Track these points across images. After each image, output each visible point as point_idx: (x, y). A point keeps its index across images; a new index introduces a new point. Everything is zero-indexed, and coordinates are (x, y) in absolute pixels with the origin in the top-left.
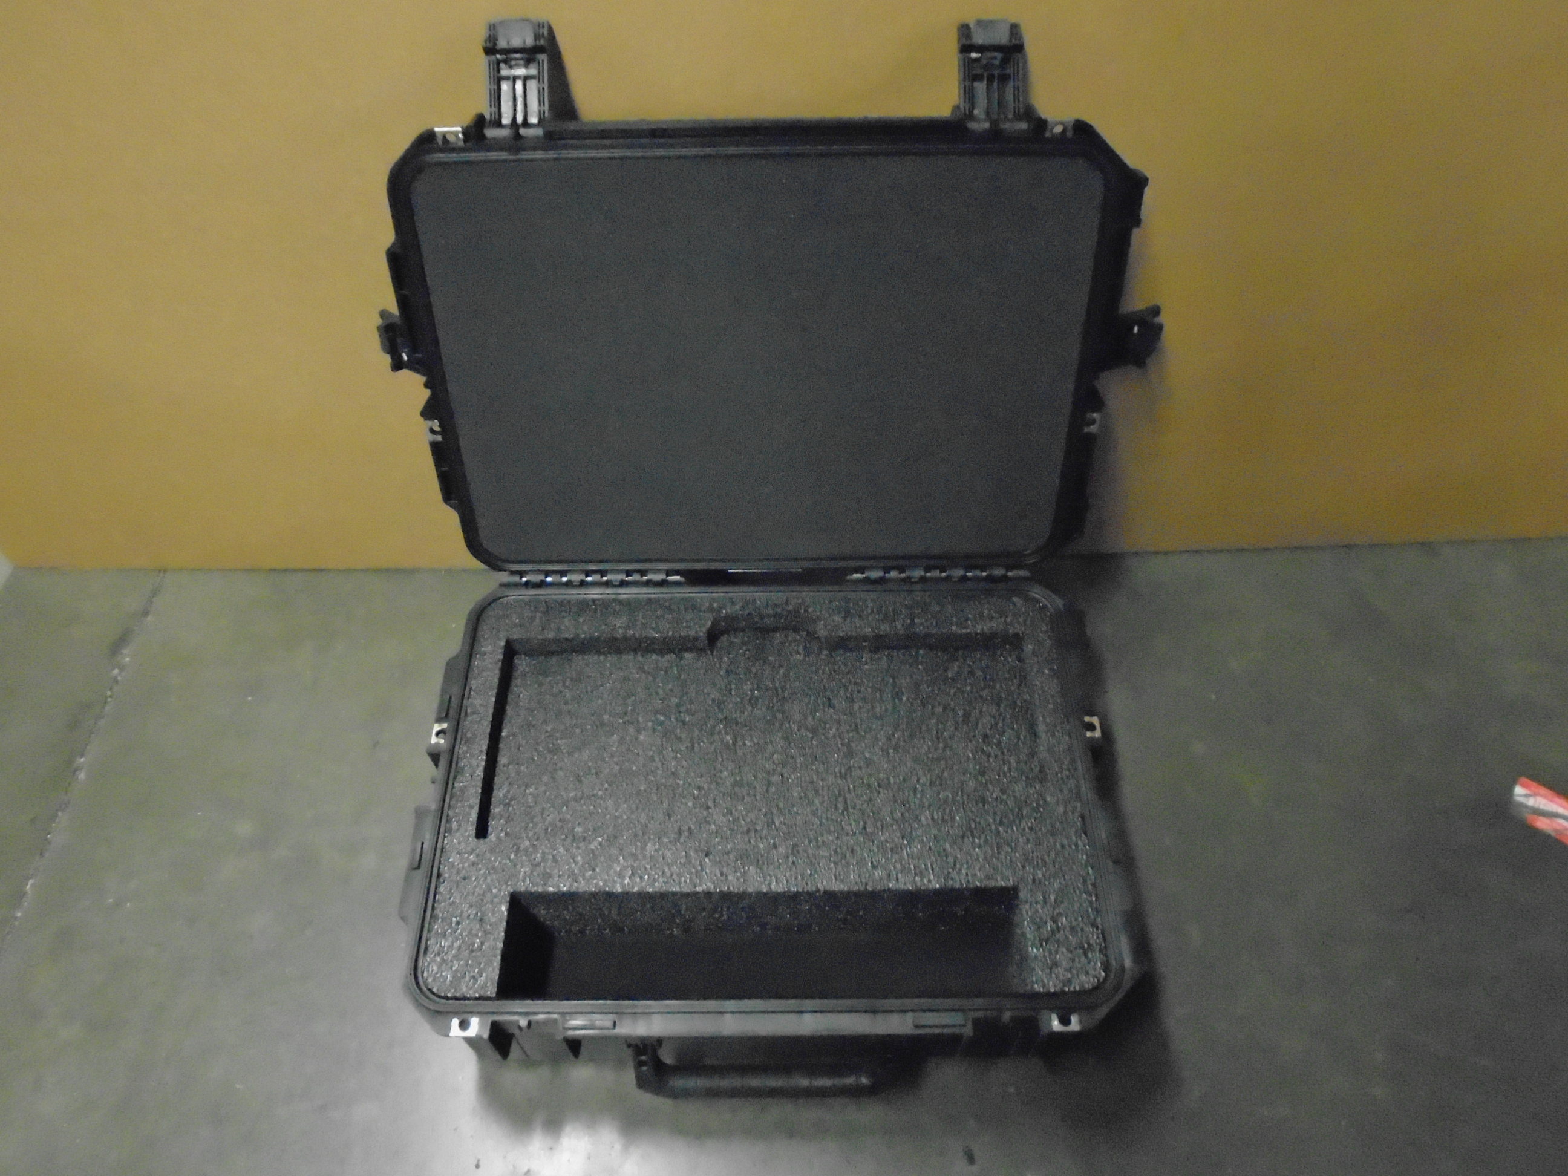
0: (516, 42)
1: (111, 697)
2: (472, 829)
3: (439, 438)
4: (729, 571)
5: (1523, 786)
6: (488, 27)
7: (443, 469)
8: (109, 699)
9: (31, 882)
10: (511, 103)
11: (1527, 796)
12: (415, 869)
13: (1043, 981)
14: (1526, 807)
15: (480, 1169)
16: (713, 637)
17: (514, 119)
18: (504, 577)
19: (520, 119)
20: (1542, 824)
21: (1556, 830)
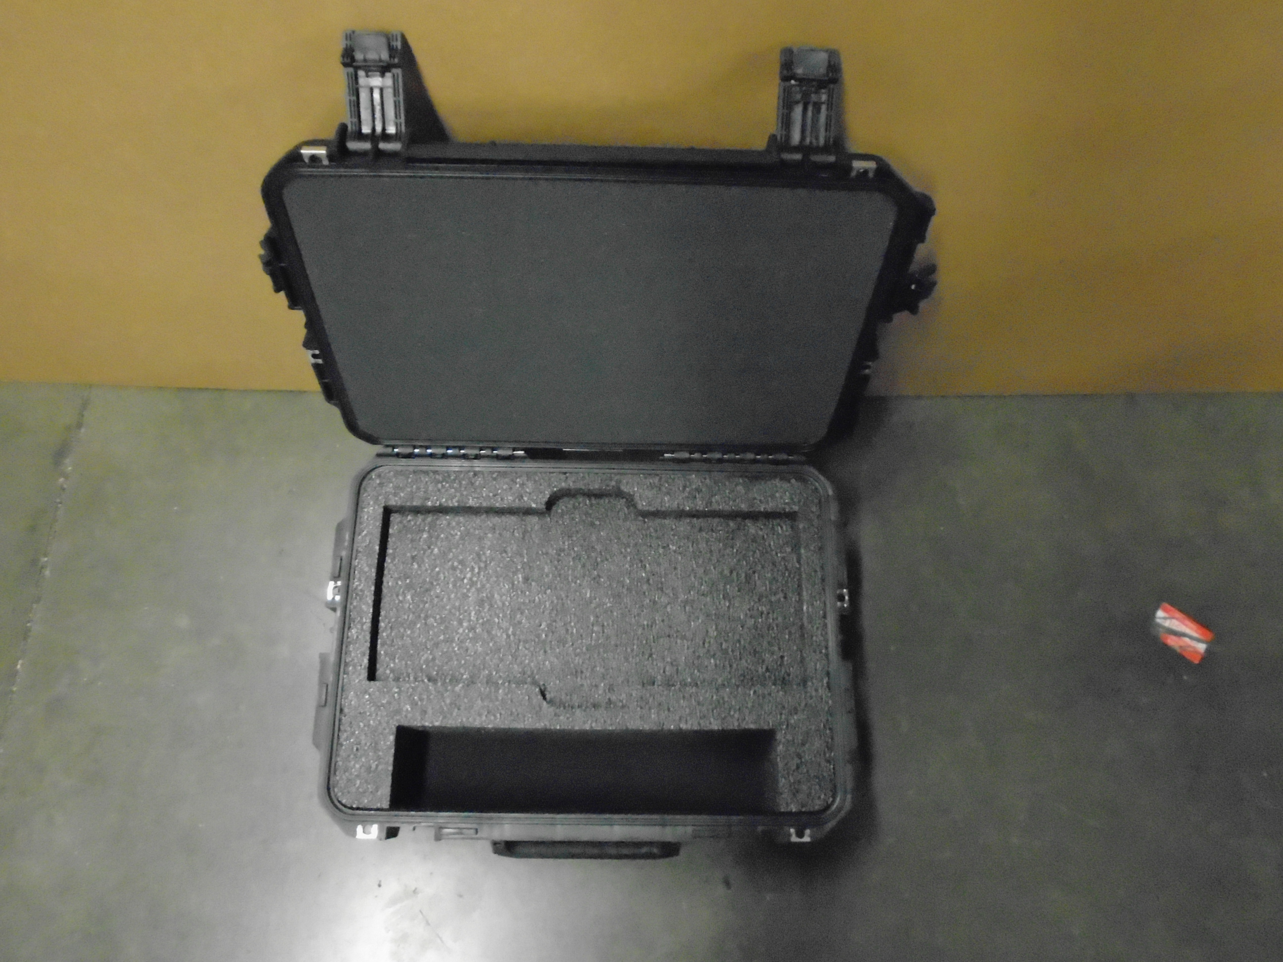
0: (372, 56)
1: (60, 503)
2: (364, 674)
3: (320, 361)
4: (564, 449)
5: (1165, 610)
6: (345, 35)
7: (326, 381)
8: (60, 505)
9: (20, 662)
10: (369, 111)
11: (1165, 618)
12: (322, 706)
13: (788, 803)
14: (1164, 627)
15: (381, 888)
16: (550, 504)
17: (374, 129)
18: (379, 449)
19: (379, 129)
20: (1172, 641)
21: (1181, 647)
